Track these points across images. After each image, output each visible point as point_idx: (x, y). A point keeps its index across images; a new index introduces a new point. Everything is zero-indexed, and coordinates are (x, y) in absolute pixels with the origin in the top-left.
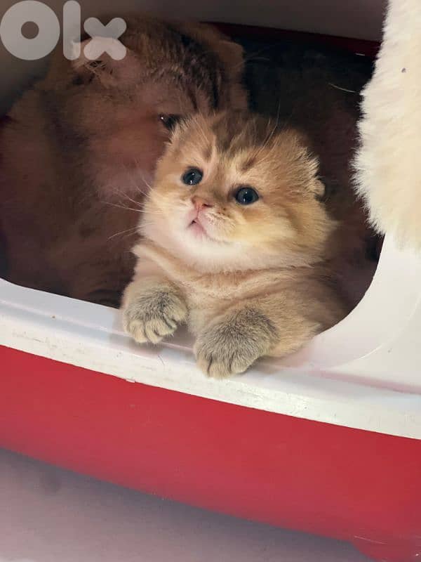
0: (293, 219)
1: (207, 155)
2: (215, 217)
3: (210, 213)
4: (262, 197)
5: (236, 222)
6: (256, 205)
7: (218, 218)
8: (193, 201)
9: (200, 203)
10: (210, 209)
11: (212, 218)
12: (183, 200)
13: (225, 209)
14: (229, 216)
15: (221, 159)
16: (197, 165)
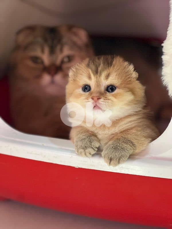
0: (132, 91)
1: (90, 78)
2: (104, 102)
3: (101, 101)
4: (117, 87)
5: (112, 101)
6: (116, 91)
7: (105, 102)
8: (93, 99)
9: (96, 99)
10: (101, 99)
11: (103, 103)
12: (88, 99)
13: (106, 98)
14: (109, 100)
15: (97, 78)
16: (86, 83)
